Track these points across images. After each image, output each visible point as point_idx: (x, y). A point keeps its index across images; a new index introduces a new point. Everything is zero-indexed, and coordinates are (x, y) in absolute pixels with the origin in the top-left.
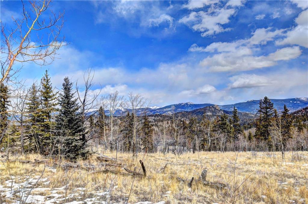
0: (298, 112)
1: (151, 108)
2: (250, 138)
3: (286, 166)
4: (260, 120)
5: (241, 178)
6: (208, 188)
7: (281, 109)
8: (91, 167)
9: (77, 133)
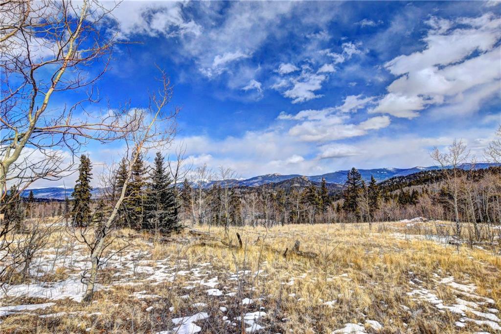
0: (385, 182)
1: (237, 179)
2: (338, 210)
3: (373, 236)
4: (348, 191)
5: (332, 248)
6: (301, 258)
7: (368, 179)
8: (187, 241)
9: (169, 207)
